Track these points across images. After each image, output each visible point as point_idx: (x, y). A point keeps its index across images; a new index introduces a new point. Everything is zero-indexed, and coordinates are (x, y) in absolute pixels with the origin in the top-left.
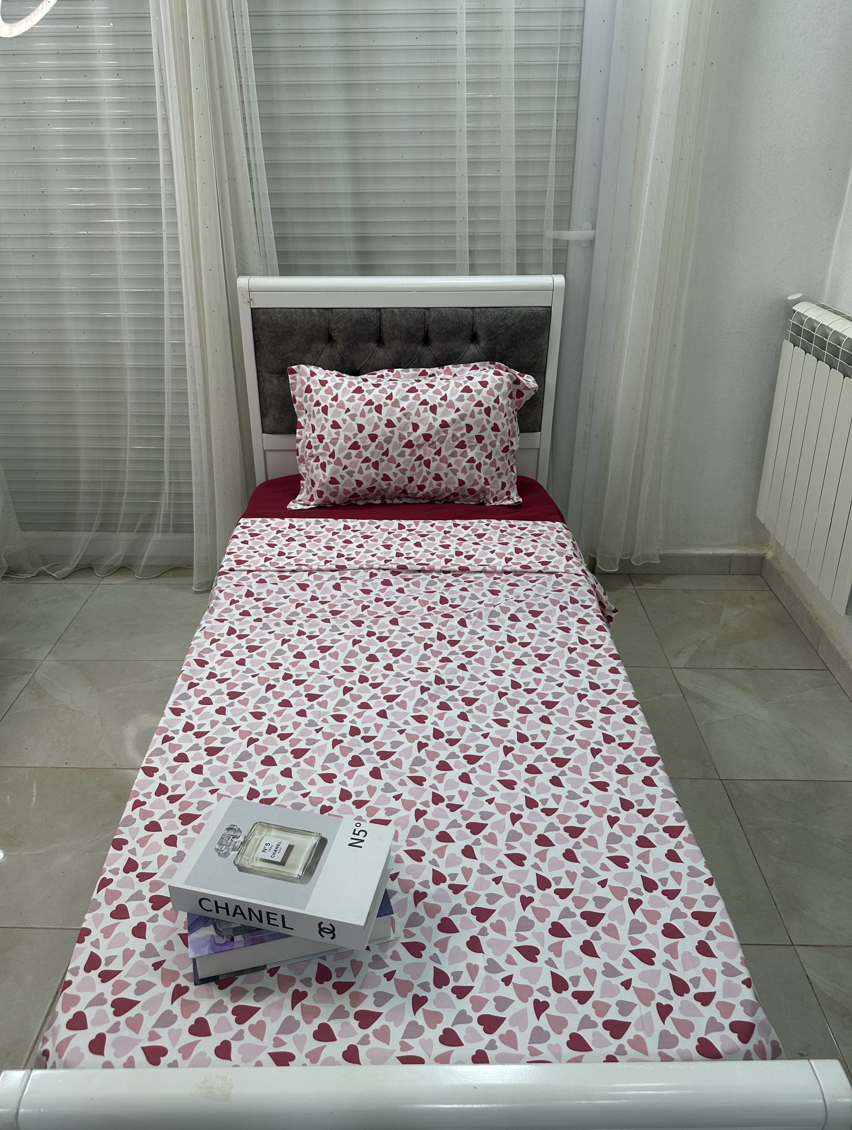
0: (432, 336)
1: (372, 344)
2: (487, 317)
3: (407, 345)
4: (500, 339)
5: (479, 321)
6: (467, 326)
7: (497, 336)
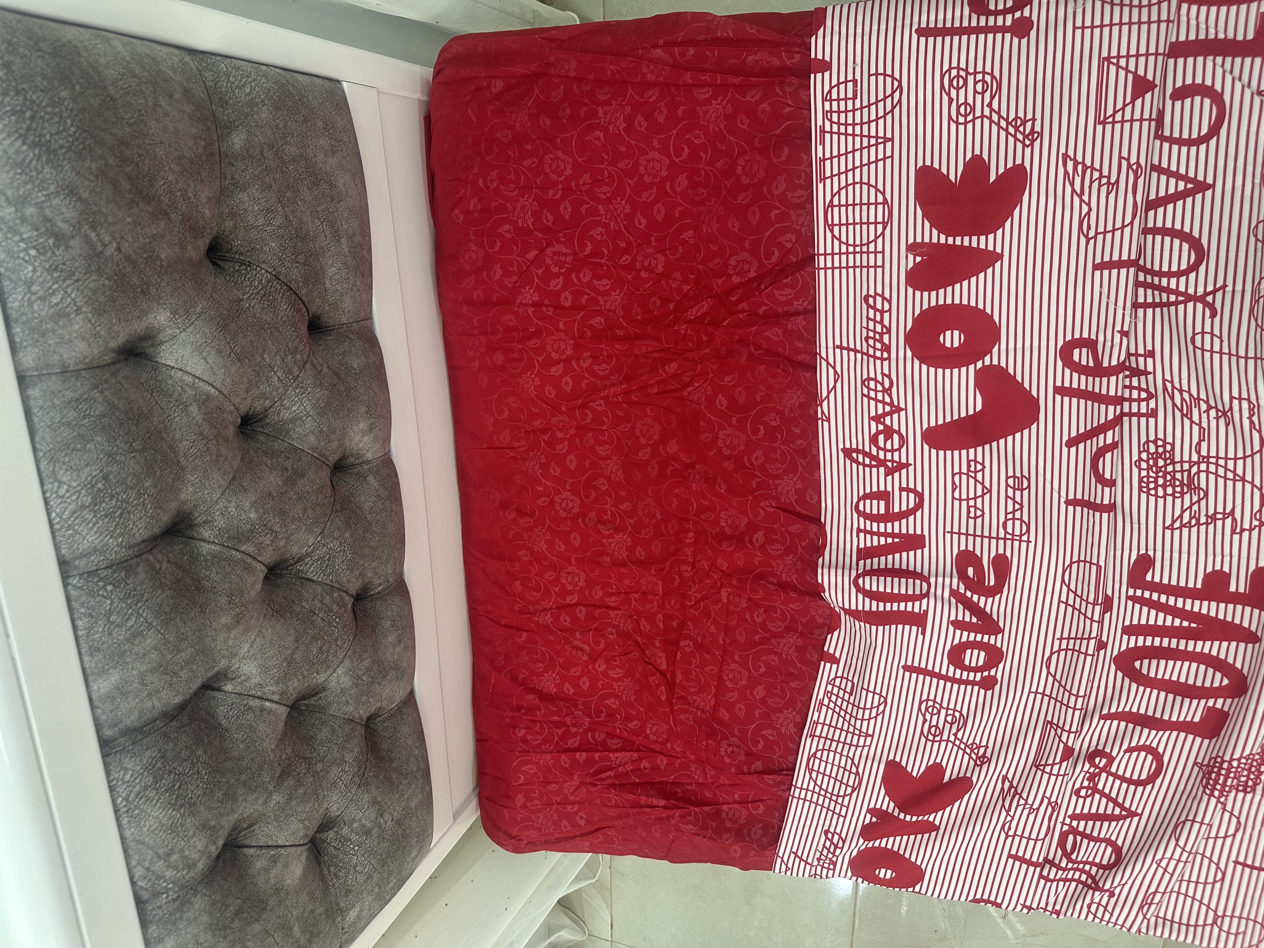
0: (165, 518)
1: (222, 711)
3: (214, 593)
4: (136, 244)
5: (81, 347)
6: (107, 393)
7: (128, 259)
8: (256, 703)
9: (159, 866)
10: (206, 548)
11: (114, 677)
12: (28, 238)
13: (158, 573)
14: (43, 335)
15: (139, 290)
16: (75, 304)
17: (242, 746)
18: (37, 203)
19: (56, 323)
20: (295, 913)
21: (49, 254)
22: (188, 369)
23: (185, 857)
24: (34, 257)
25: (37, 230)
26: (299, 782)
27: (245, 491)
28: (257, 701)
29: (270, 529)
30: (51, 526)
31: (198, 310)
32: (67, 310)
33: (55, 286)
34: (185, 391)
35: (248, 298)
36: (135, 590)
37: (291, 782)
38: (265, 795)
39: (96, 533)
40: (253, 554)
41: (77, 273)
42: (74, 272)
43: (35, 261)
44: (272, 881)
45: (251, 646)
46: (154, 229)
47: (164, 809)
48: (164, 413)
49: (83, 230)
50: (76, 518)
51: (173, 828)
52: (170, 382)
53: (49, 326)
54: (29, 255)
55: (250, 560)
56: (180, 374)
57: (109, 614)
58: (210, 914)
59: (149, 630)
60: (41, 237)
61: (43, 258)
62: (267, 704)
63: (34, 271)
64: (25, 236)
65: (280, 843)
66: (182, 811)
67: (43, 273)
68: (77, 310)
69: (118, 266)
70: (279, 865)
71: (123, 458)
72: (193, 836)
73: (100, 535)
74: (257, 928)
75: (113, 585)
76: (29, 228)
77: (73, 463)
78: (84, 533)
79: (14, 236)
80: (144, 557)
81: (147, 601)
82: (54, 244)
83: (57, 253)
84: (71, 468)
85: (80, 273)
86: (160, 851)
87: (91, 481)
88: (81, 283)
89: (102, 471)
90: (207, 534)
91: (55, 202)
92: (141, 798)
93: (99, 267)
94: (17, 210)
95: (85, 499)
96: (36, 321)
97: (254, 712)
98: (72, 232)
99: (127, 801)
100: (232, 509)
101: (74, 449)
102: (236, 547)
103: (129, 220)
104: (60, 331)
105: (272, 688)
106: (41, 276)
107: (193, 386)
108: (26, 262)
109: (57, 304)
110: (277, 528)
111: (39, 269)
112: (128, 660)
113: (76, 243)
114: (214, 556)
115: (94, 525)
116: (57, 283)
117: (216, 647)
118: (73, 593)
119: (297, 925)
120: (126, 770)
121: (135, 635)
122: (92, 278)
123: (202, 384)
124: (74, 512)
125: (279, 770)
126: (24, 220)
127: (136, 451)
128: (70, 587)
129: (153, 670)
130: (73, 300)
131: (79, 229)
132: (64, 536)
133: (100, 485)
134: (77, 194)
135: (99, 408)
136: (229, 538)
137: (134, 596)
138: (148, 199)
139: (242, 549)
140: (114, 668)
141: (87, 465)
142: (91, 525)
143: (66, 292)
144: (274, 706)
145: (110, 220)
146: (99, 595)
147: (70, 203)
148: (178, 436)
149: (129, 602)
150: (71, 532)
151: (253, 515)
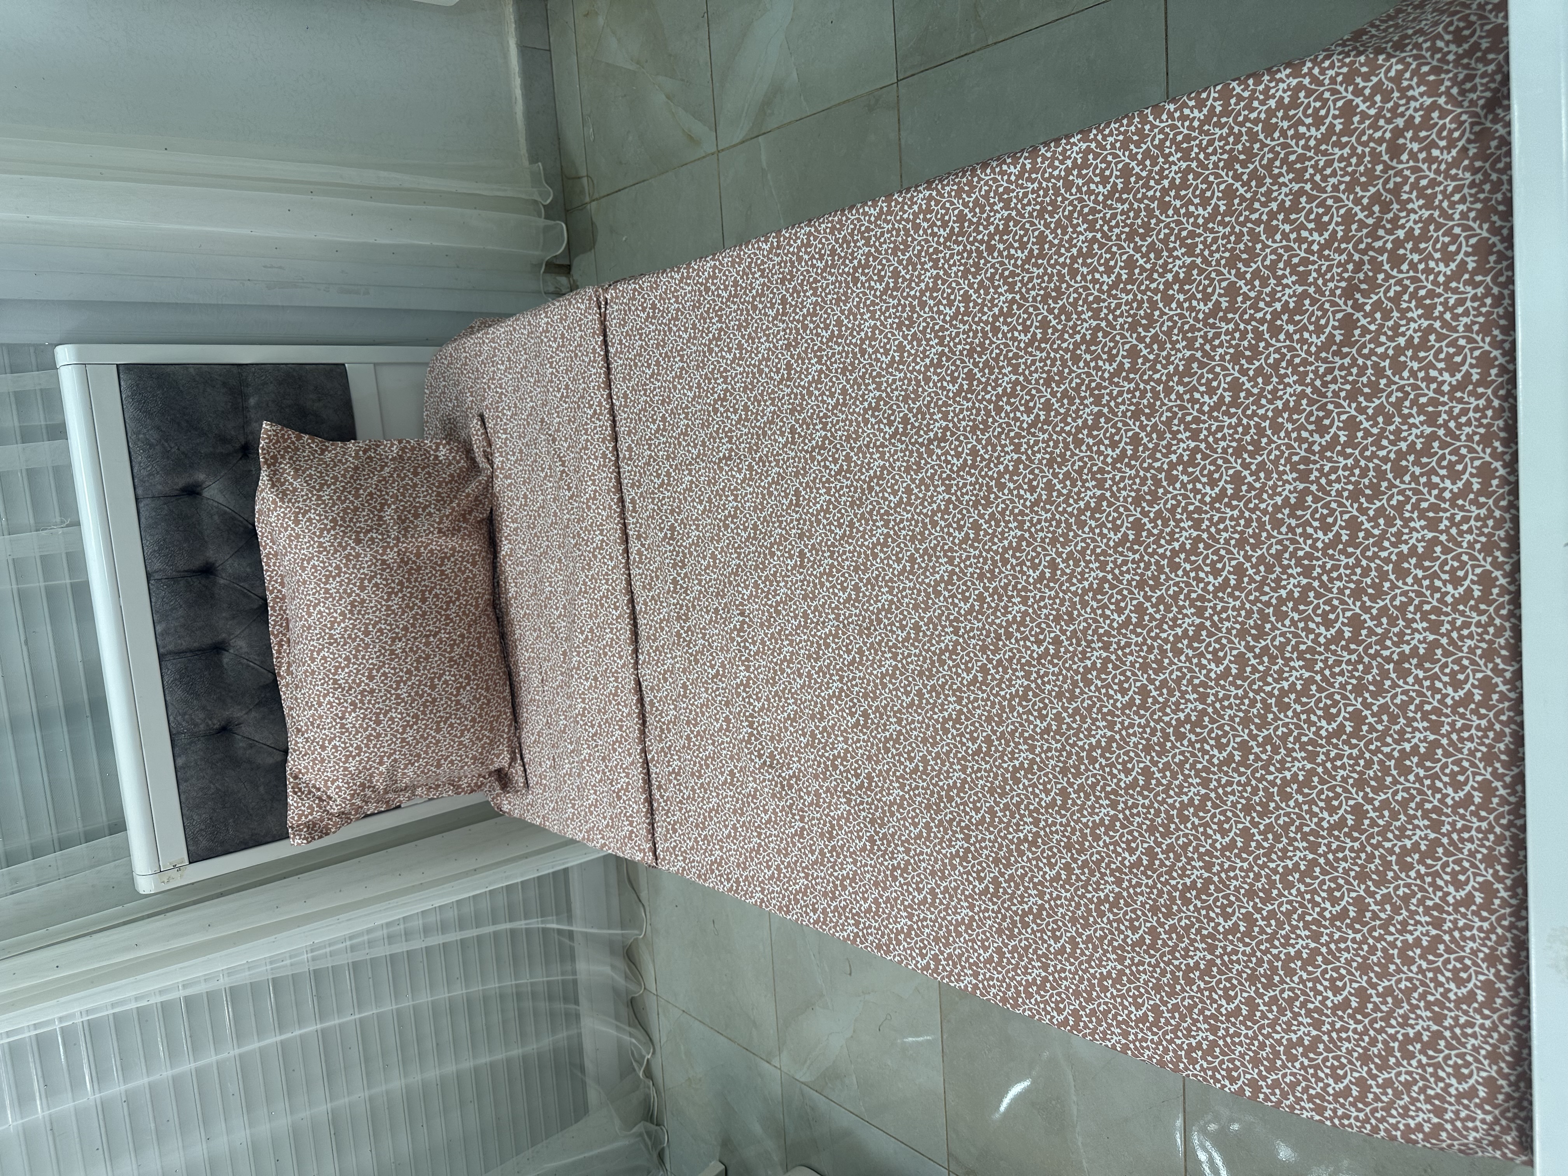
2: (150, 475)
3: (220, 602)
4: (188, 447)
5: (160, 487)
6: (170, 507)
7: (183, 453)
11: (164, 625)
13: (190, 586)
14: (145, 482)
16: (156, 472)
19: (149, 479)
22: (216, 499)
23: (194, 720)
25: (143, 443)
30: (144, 557)
31: (221, 476)
32: (153, 473)
33: (152, 464)
34: (212, 509)
36: (176, 591)
38: (246, 711)
39: (159, 564)
42: (155, 459)
44: (247, 756)
46: (198, 441)
47: (183, 693)
48: (200, 517)
50: (152, 557)
51: (186, 702)
52: (206, 505)
53: (146, 479)
56: (211, 502)
57: (163, 598)
59: (180, 608)
63: (142, 458)
65: (255, 739)
67: (145, 459)
69: (178, 456)
73: (164, 564)
74: (233, 774)
75: (167, 586)
76: (140, 442)
77: (151, 534)
78: (155, 563)
80: (186, 577)
81: (181, 596)
89: (163, 538)
90: (221, 574)
92: (173, 684)
93: (168, 457)
95: (155, 549)
96: (142, 477)
97: (242, 665)
99: (167, 683)
103: (185, 437)
104: (152, 481)
107: (217, 507)
109: (149, 471)
112: (169, 619)
114: (223, 585)
115: (161, 559)
118: (151, 587)
120: (168, 669)
121: (173, 609)
122: (164, 461)
123: (221, 506)
128: (150, 584)
130: (157, 469)
133: (163, 544)
134: (160, 429)
135: (165, 513)
136: (234, 578)
138: (196, 429)
139: (241, 585)
140: (164, 622)
142: (158, 560)
143: (154, 466)
145: (175, 438)
146: (160, 590)
148: (205, 527)
149: (174, 594)
150: (150, 562)
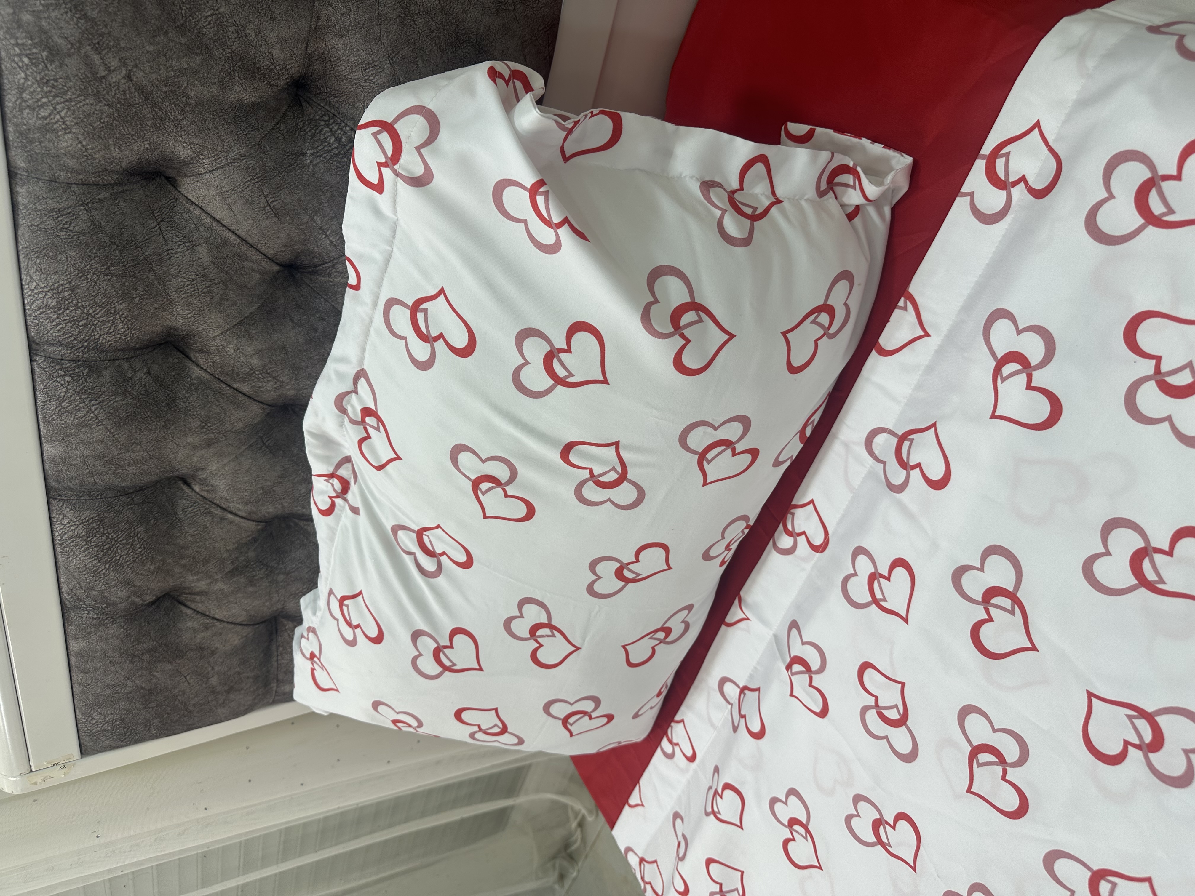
1: (183, 503)
3: (186, 415)
4: (154, 76)
5: (71, 163)
6: (95, 213)
7: (141, 90)
8: (218, 512)
9: (80, 592)
10: (196, 372)
12: (23, 44)
13: (126, 381)
14: (31, 142)
15: (149, 123)
16: (64, 123)
17: (190, 539)
18: (34, 11)
19: (44, 136)
20: (216, 669)
21: (41, 67)
22: (209, 210)
23: (104, 597)
24: (27, 65)
25: (32, 39)
26: (252, 582)
27: (250, 338)
28: (219, 509)
29: (275, 378)
30: (24, 310)
31: (232, 155)
32: (55, 126)
33: (44, 100)
34: (198, 230)
35: (312, 154)
36: (93, 389)
37: (242, 580)
38: (209, 581)
39: (59, 331)
40: (247, 394)
41: (69, 93)
42: (67, 91)
43: (27, 69)
44: (198, 641)
45: (223, 466)
46: (184, 63)
47: (90, 558)
48: (166, 245)
49: (83, 51)
50: (41, 313)
51: (96, 573)
52: (186, 216)
53: (36, 136)
54: (22, 62)
55: (241, 397)
56: (198, 212)
57: (62, 400)
58: (122, 641)
59: (97, 426)
60: (35, 47)
61: (35, 69)
62: (230, 516)
63: (26, 79)
64: (20, 41)
65: (217, 616)
66: (107, 566)
67: (33, 83)
68: (65, 129)
69: (125, 94)
70: (210, 633)
71: (95, 278)
72: (116, 585)
73: (64, 334)
74: (169, 667)
75: (73, 378)
76: (24, 34)
77: (43, 267)
78: (49, 328)
79: (11, 38)
80: (117, 362)
81: (103, 401)
82: (47, 57)
83: (50, 68)
84: (41, 270)
85: (73, 94)
86: (83, 584)
87: (58, 288)
88: (73, 104)
89: (70, 282)
90: (201, 359)
91: (53, 15)
92: (73, 542)
93: (98, 92)
94: (14, 13)
95: (50, 300)
96: (25, 127)
97: (213, 517)
98: (69, 50)
99: (62, 537)
100: (230, 350)
101: (45, 255)
102: (228, 382)
103: (151, 48)
104: (47, 143)
105: (238, 506)
106: (31, 86)
107: (209, 228)
108: (20, 68)
109: (45, 118)
110: (284, 379)
111: (30, 78)
112: (72, 441)
113: (73, 63)
114: (201, 382)
115: (57, 324)
116: (47, 97)
117: (175, 458)
118: (37, 370)
119: (216, 677)
120: (65, 516)
121: (82, 425)
122: (87, 101)
123: (220, 229)
124: (40, 308)
125: (229, 567)
126: (19, 24)
127: (112, 275)
128: (35, 363)
129: (96, 457)
130: (62, 118)
131: (79, 49)
132: (32, 322)
133: (66, 294)
134: (82, 10)
135: (80, 225)
136: (222, 373)
137: (90, 393)
138: (182, 29)
139: (235, 386)
140: (61, 443)
141: (56, 273)
142: (54, 323)
143: (55, 109)
144: (238, 519)
145: (123, 45)
146: (57, 381)
147: (72, 19)
148: (173, 271)
149: (83, 396)
150: (37, 322)
151: (255, 361)
